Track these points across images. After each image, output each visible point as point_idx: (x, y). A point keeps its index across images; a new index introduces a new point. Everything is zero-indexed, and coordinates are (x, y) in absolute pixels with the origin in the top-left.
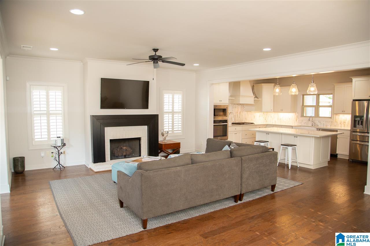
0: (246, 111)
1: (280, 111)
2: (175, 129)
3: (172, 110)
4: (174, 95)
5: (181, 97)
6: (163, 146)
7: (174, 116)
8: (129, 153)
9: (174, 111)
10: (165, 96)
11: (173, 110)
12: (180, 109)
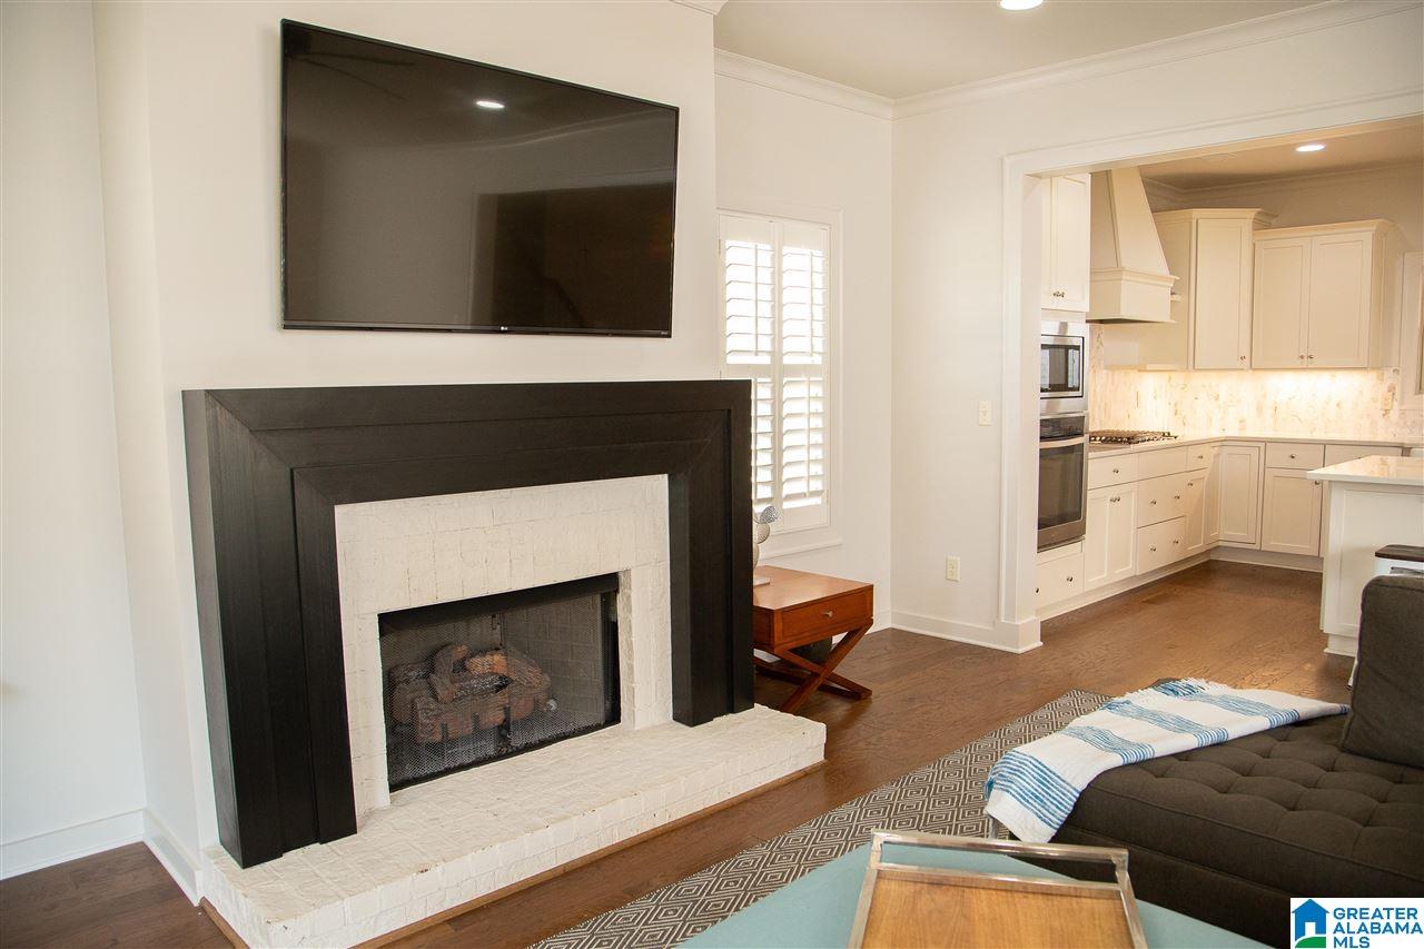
0: (1106, 368)
1: (1298, 363)
2: (787, 489)
3: (772, 353)
4: (785, 250)
5: (819, 264)
6: (778, 626)
7: (781, 393)
8: (530, 706)
9: (787, 360)
10: (730, 256)
11: (776, 354)
12: (819, 346)
